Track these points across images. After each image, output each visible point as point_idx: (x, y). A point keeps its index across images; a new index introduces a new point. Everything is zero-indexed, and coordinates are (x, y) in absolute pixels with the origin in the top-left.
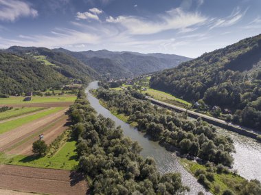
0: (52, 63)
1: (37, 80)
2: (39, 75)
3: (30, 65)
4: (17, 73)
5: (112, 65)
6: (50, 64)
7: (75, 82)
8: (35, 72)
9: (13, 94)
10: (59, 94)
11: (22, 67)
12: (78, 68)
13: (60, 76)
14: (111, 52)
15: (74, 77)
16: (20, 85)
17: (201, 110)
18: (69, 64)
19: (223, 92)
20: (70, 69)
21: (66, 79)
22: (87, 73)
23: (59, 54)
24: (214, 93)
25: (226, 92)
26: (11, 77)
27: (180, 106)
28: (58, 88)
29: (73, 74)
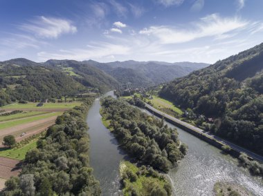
0: (77, 74)
1: (56, 89)
2: (59, 85)
3: (53, 76)
4: (40, 82)
6: (74, 74)
7: (92, 91)
8: (56, 81)
9: (32, 101)
10: (70, 101)
11: (45, 77)
12: (99, 78)
13: (78, 85)
15: (92, 86)
16: (40, 93)
17: (189, 119)
18: (92, 74)
19: (212, 100)
20: (90, 79)
21: (84, 88)
22: (108, 82)
23: (84, 65)
24: (205, 102)
25: (215, 101)
26: (34, 86)
27: (171, 114)
28: (72, 96)
29: (92, 83)
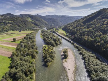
0: (32, 20)
1: (25, 26)
3: (23, 21)
4: (19, 24)
5: (55, 21)
6: (31, 21)
7: (38, 27)
8: (24, 23)
11: (20, 22)
12: (41, 22)
13: (33, 25)
14: (57, 16)
15: (38, 25)
16: (19, 28)
17: (67, 36)
18: (38, 21)
20: (37, 23)
21: (35, 26)
22: (44, 24)
23: (35, 17)
24: (73, 31)
25: (76, 31)
26: (17, 25)
28: (31, 29)
29: (38, 24)
